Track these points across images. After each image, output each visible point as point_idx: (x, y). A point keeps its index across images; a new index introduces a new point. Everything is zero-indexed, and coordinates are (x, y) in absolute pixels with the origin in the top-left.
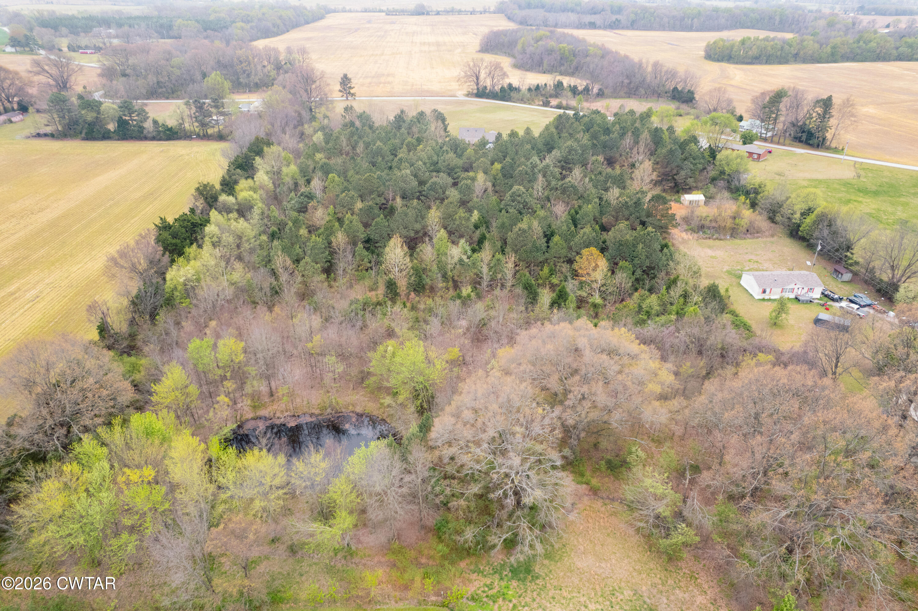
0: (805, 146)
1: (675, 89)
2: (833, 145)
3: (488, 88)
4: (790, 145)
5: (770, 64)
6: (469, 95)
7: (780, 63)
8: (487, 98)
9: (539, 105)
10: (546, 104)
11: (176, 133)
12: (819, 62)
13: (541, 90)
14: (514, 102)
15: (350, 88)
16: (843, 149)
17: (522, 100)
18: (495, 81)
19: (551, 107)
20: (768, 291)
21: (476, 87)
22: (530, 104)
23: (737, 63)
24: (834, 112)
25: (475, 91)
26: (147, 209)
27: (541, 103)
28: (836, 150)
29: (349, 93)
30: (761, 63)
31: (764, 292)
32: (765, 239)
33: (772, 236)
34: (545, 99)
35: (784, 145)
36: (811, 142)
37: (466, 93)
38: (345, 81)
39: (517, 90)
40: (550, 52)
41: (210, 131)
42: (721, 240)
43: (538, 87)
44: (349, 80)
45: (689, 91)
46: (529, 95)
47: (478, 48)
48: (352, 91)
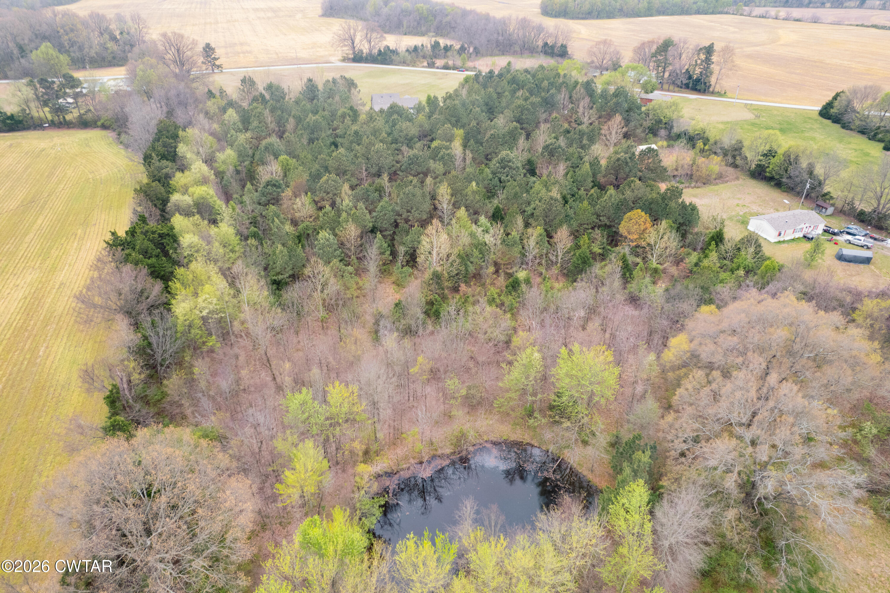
0: (692, 92)
1: (546, 44)
2: (716, 90)
3: (364, 51)
4: (679, 92)
5: (600, 18)
6: (345, 59)
7: (609, 17)
8: (365, 63)
9: (423, 67)
10: (431, 65)
11: (21, 122)
12: (639, 16)
13: (419, 51)
14: (396, 65)
15: (216, 59)
16: (725, 93)
17: (404, 63)
18: (373, 44)
19: (438, 68)
20: (783, 233)
21: (351, 52)
22: (413, 66)
23: (573, 18)
24: (714, 58)
25: (351, 56)
26: (39, 222)
27: (425, 64)
28: (719, 94)
29: (214, 65)
30: (593, 18)
31: (780, 234)
32: (733, 183)
33: (737, 178)
34: (430, 61)
35: (674, 92)
36: (698, 87)
37: (342, 58)
38: (208, 49)
39: (395, 52)
40: (405, 13)
41: (69, 117)
42: (698, 187)
43: (416, 49)
44: (213, 49)
45: (562, 45)
46: (409, 57)
47: (320, 12)
48: (217, 63)
